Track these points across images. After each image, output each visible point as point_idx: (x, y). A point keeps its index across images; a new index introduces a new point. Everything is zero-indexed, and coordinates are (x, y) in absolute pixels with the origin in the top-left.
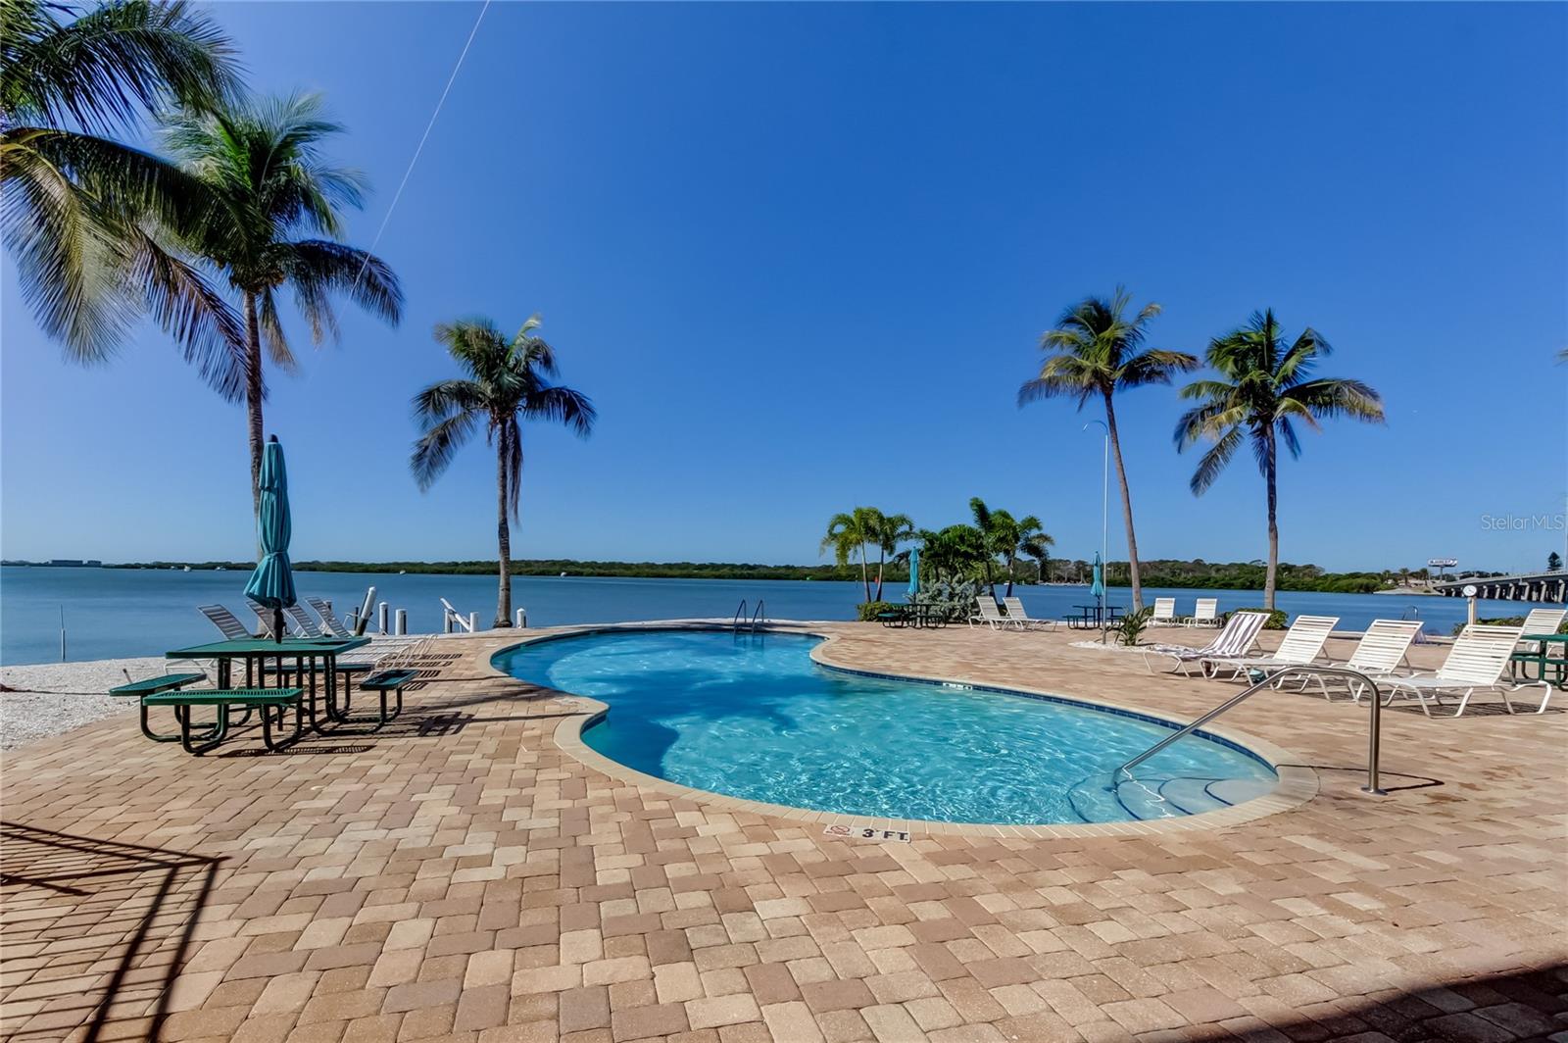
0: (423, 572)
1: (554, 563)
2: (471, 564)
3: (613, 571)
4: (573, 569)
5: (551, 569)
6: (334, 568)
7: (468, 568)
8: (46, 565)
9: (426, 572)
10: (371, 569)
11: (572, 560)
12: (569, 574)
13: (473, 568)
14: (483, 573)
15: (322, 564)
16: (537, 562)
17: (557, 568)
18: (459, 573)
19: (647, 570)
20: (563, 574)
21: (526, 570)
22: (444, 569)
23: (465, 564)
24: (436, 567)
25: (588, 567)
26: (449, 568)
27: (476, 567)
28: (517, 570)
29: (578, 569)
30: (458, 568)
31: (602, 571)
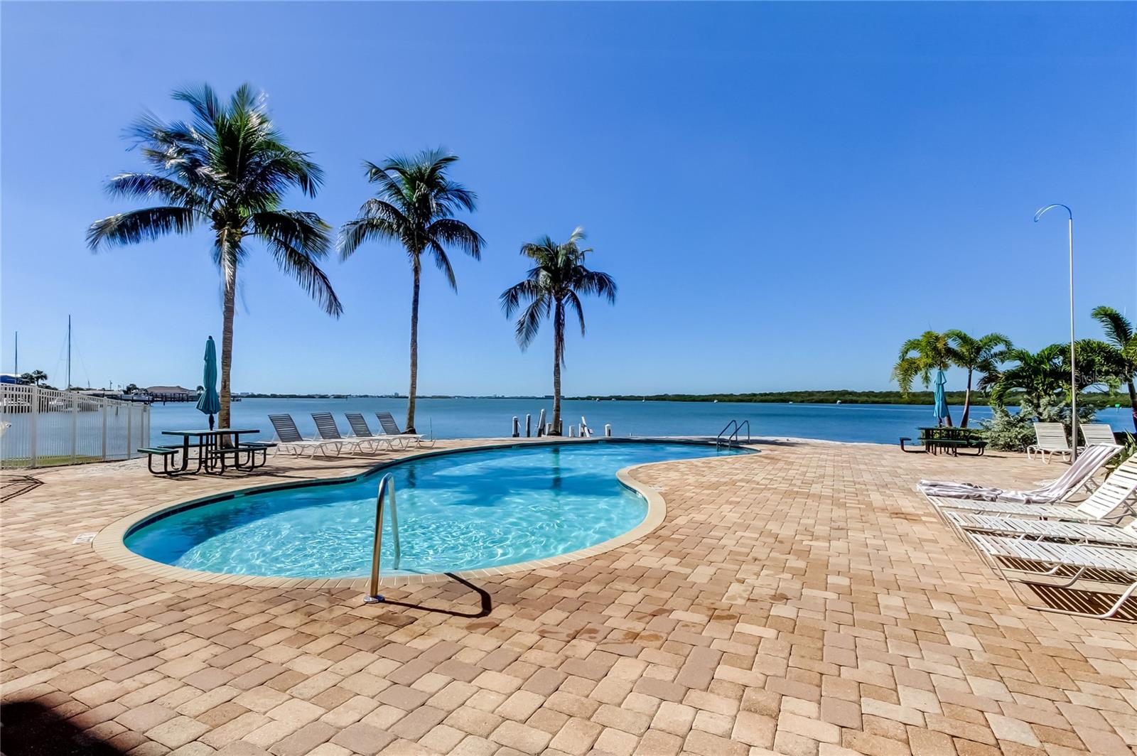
0: (730, 401)
1: (833, 393)
2: (766, 394)
3: (887, 399)
4: (848, 398)
5: (829, 398)
6: (676, 398)
7: (764, 398)
8: (542, 398)
9: (732, 401)
10: (696, 399)
11: (850, 390)
12: (844, 402)
13: (767, 397)
14: (773, 401)
15: (670, 396)
16: (819, 392)
17: (835, 397)
18: (755, 401)
19: (923, 398)
20: (838, 401)
21: (808, 398)
22: (745, 398)
23: (761, 395)
24: (740, 398)
25: (864, 395)
26: (748, 398)
27: (769, 397)
28: (800, 399)
29: (854, 398)
30: (755, 398)
31: (877, 399)
